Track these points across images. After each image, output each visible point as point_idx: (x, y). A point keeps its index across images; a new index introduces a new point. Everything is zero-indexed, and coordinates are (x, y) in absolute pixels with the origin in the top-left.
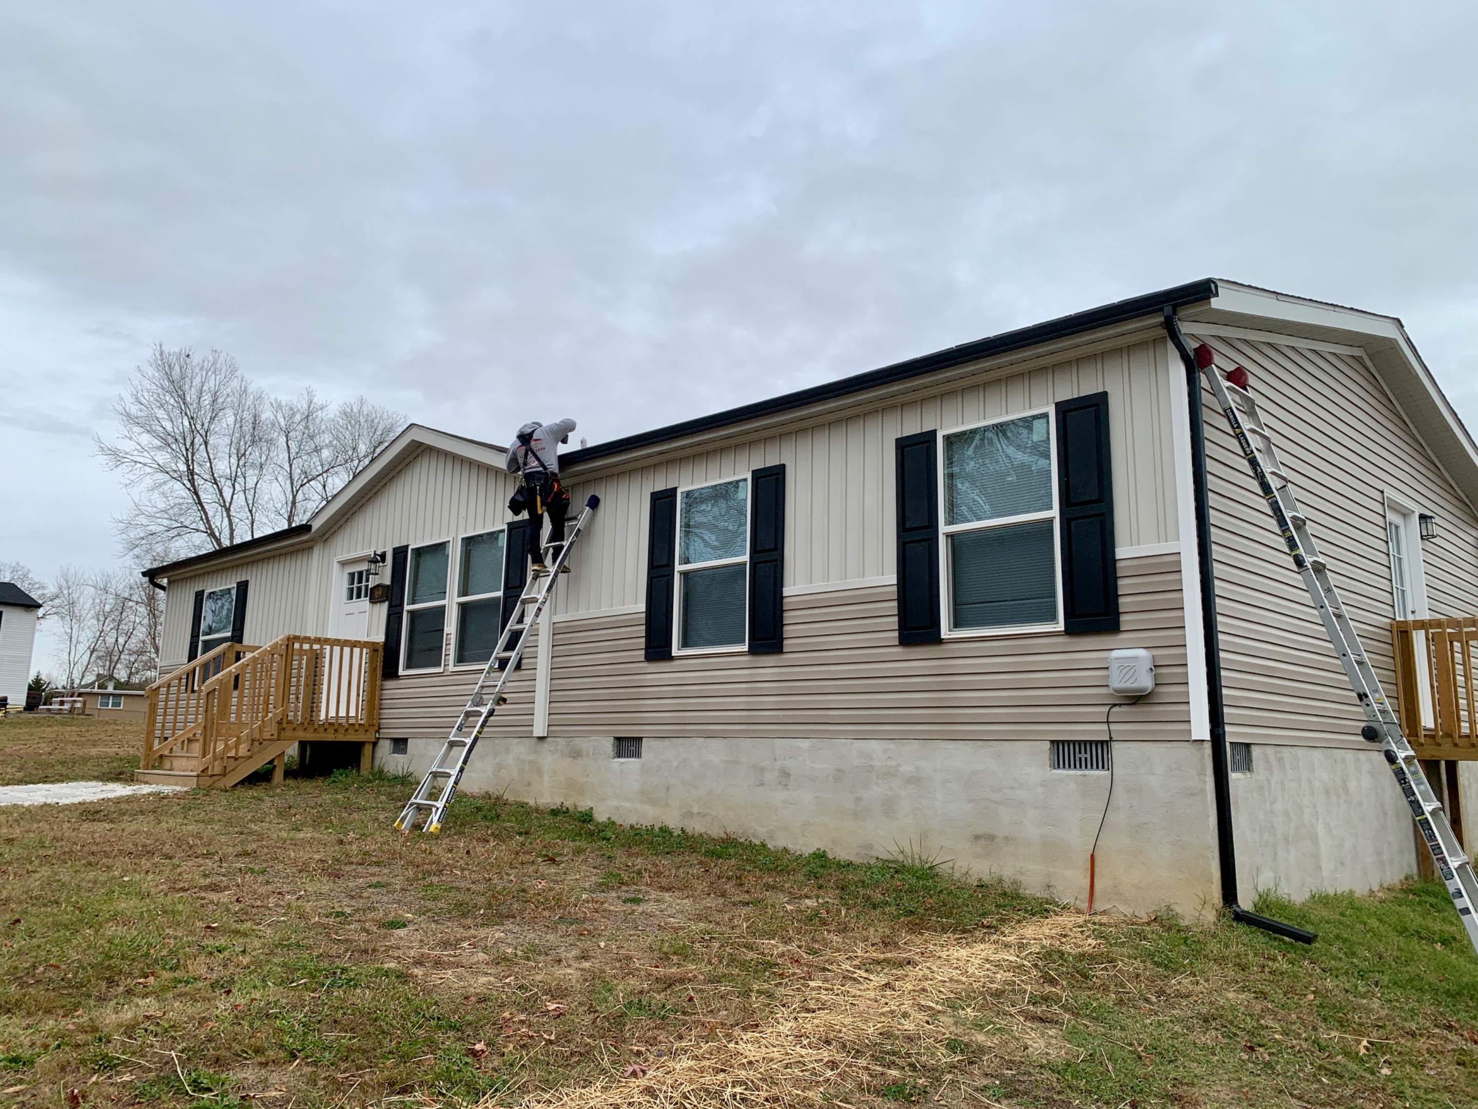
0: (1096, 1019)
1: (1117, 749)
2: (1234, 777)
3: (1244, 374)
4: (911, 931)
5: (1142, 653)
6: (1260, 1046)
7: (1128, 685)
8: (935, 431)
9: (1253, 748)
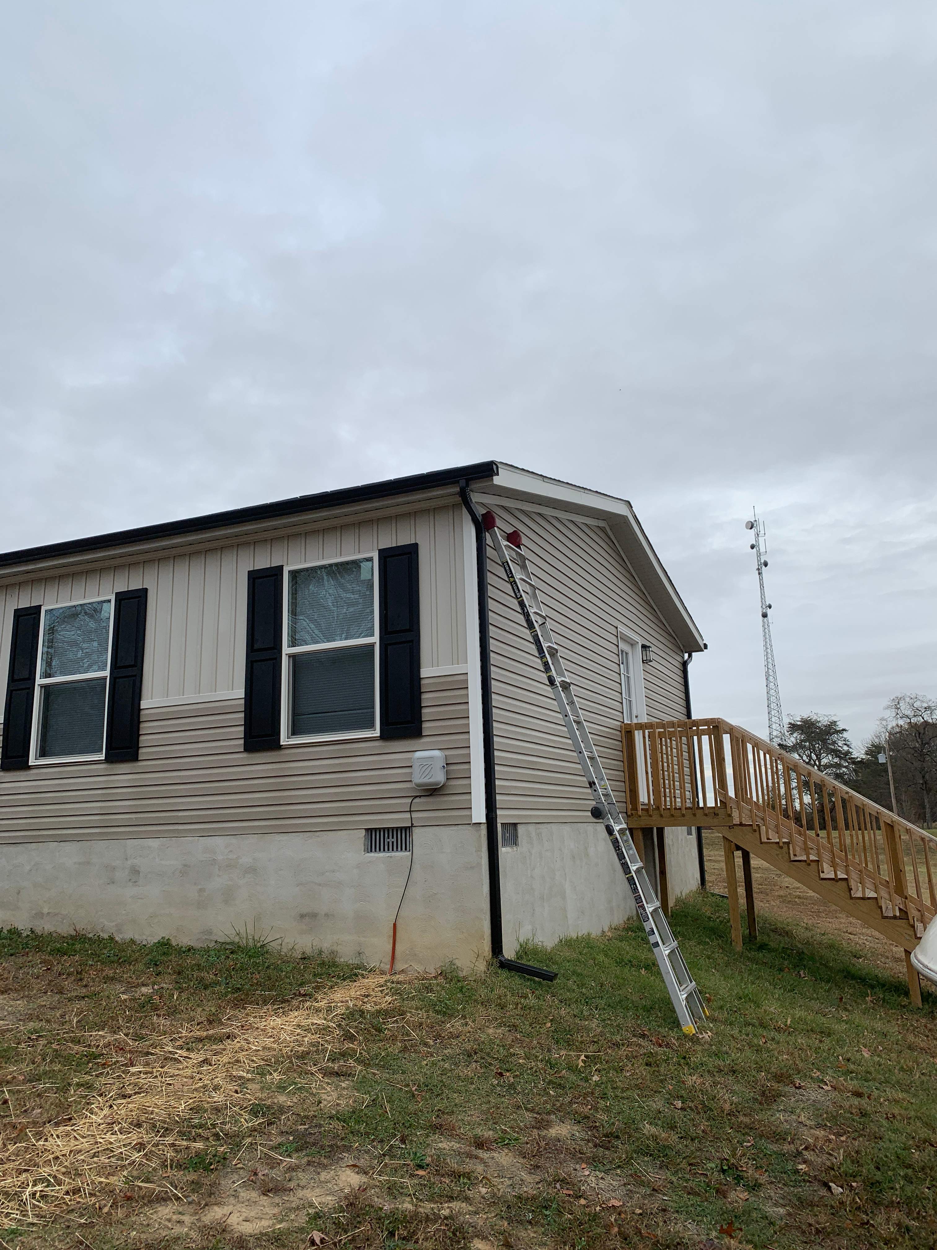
0: (383, 1066)
1: (417, 833)
2: (504, 851)
3: (519, 536)
4: (235, 1007)
5: (437, 753)
6: (508, 1071)
7: (426, 780)
8: (282, 566)
9: (519, 826)
